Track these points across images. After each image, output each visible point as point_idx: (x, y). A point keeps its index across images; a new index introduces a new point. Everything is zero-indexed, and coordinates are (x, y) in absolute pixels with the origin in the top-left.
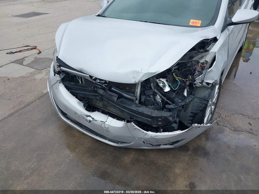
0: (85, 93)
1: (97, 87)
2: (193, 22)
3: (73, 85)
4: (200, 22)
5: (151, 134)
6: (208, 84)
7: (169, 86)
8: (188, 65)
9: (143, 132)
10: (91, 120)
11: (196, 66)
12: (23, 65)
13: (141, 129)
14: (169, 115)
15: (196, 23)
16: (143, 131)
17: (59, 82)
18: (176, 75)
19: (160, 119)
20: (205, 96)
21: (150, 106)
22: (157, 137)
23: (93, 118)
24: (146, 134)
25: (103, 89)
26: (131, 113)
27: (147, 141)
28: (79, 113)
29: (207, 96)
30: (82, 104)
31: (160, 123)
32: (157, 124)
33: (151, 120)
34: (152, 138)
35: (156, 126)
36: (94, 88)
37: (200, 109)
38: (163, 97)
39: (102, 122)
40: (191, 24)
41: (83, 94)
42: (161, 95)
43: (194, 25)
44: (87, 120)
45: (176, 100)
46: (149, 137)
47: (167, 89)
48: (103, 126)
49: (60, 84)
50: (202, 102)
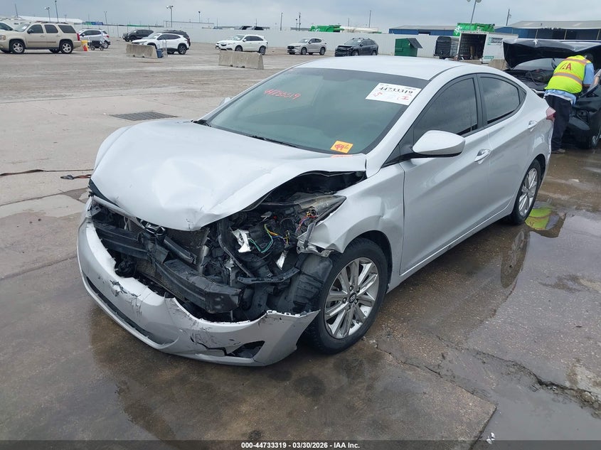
0: (126, 246)
1: (144, 237)
2: (338, 146)
3: (111, 230)
4: (351, 145)
5: (203, 323)
6: (320, 249)
7: (251, 244)
8: (288, 212)
9: (191, 319)
10: (119, 290)
11: (301, 216)
12: (78, 200)
13: (188, 313)
14: (234, 292)
15: (342, 147)
16: (191, 316)
17: (87, 221)
18: (268, 228)
19: (218, 299)
20: (317, 272)
21: (212, 277)
22: (210, 331)
23: (122, 288)
24: (195, 323)
25: (153, 241)
26: (180, 285)
27: (196, 337)
28: (104, 277)
29: (320, 273)
30: (114, 263)
31: (218, 307)
32: (214, 309)
33: (204, 299)
34: (204, 332)
35: (212, 312)
36: (140, 239)
37: (309, 296)
38: (237, 262)
39: (133, 295)
40: (333, 148)
41: (124, 248)
42: (234, 259)
43: (339, 150)
44: (112, 290)
45: (263, 271)
46: (198, 329)
47: (245, 248)
48: (134, 304)
49: (88, 225)
50: (311, 283)
